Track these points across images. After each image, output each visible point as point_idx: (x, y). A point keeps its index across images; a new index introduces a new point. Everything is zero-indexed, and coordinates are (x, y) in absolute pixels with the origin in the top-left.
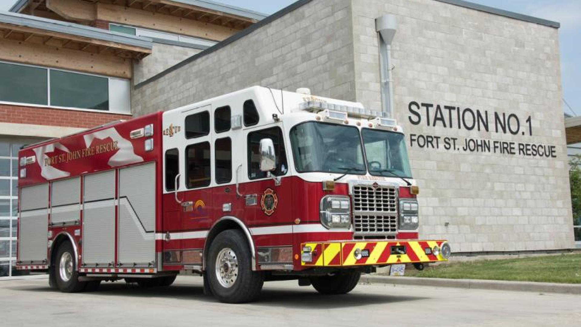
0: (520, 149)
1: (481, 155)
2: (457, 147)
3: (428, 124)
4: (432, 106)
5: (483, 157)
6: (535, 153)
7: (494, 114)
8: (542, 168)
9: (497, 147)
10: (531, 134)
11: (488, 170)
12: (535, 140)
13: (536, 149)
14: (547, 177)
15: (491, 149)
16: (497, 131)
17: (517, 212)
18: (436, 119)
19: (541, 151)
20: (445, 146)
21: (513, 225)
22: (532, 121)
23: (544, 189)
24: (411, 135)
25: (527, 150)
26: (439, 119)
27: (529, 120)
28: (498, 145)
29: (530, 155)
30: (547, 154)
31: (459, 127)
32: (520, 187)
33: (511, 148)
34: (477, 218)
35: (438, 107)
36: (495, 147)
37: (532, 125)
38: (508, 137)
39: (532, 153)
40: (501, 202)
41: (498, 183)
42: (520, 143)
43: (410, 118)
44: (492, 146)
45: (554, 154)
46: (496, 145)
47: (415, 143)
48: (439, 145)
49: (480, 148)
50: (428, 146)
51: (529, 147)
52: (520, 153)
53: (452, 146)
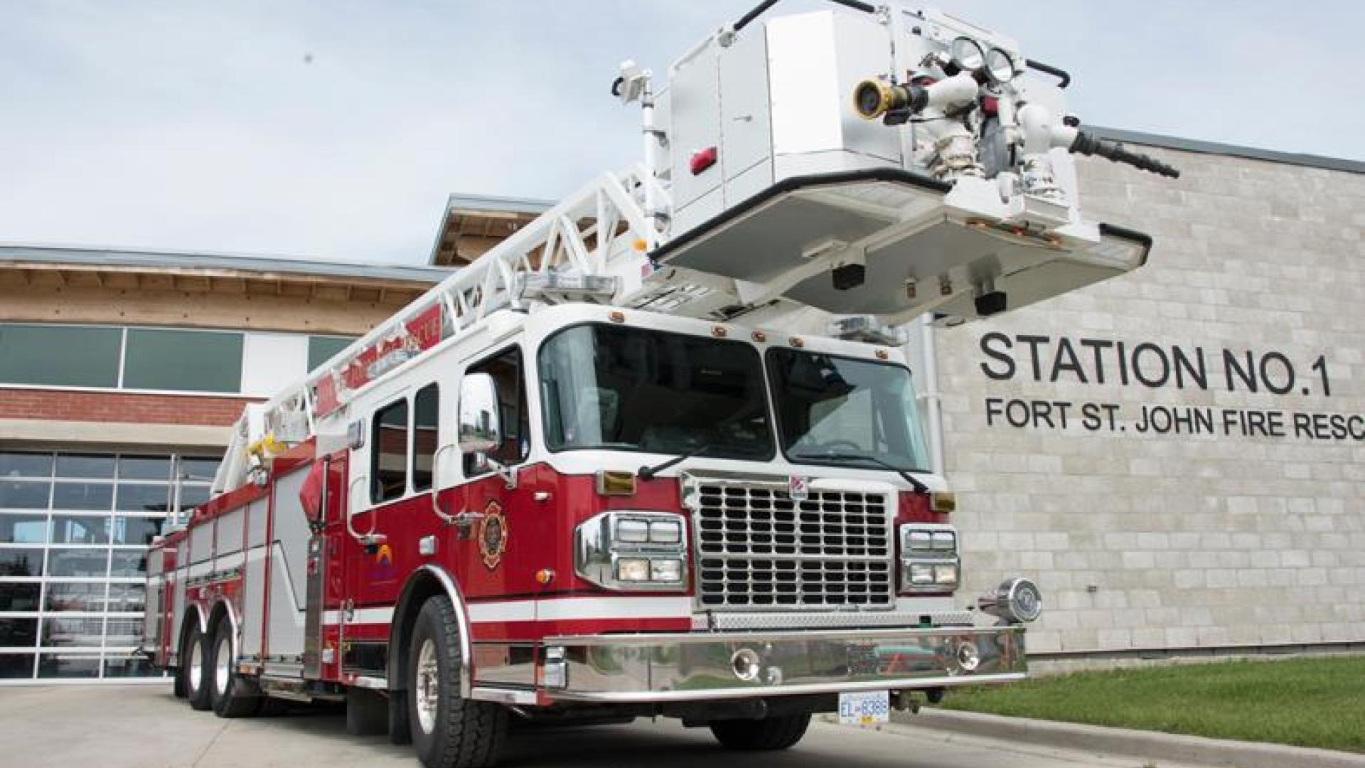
0: (1298, 426)
1: (1187, 439)
2: (1118, 424)
3: (1037, 376)
4: (1045, 340)
5: (1195, 444)
6: (1340, 432)
7: (1221, 352)
9: (1234, 423)
10: (1327, 393)
11: (1207, 472)
12: (1342, 408)
13: (1345, 425)
15: (1215, 428)
16: (1231, 388)
17: (1294, 558)
18: (1058, 366)
19: (1359, 428)
20: (1085, 423)
21: (1283, 588)
22: (1328, 367)
24: (989, 401)
25: (1318, 427)
26: (1066, 367)
28: (1237, 418)
29: (1328, 437)
31: (1125, 381)
32: (1301, 504)
33: (1272, 424)
34: (1177, 575)
35: (1065, 342)
36: (1227, 423)
37: (1329, 374)
38: (1263, 400)
39: (1334, 433)
40: (1249, 540)
41: (1239, 499)
42: (1298, 412)
43: (984, 366)
44: (1218, 419)
46: (1231, 417)
47: (1000, 419)
48: (1068, 421)
49: (1183, 426)
50: (1036, 424)
51: (1321, 421)
52: (1298, 434)
53: (1106, 423)
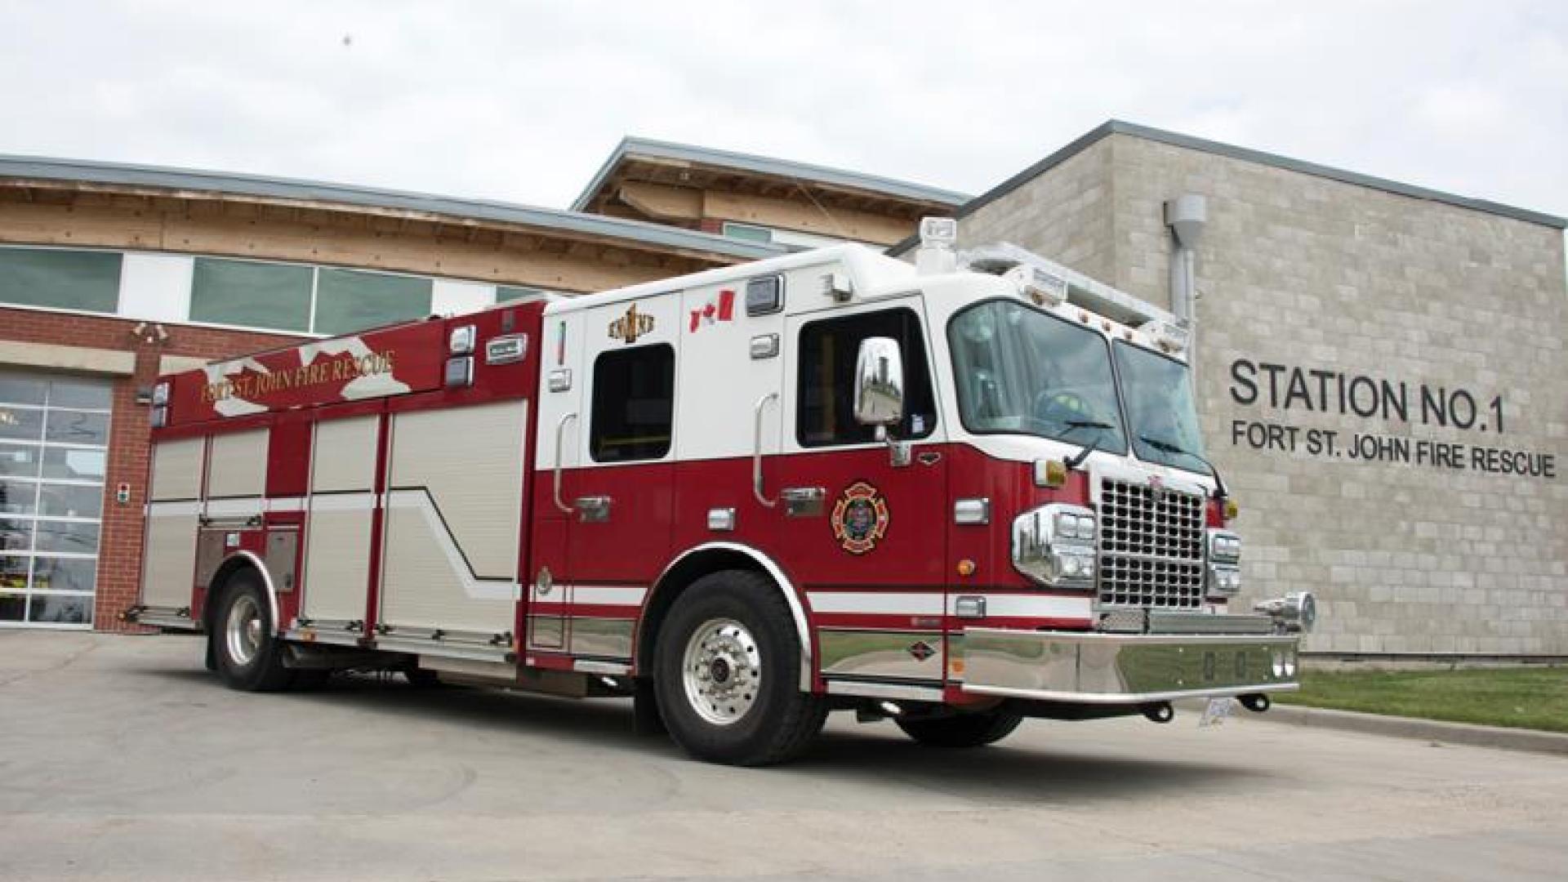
0: (1475, 459)
1: (1388, 466)
2: (1335, 449)
3: (1274, 403)
4: (1282, 369)
5: (1394, 471)
6: (1507, 467)
7: (1420, 388)
8: (1523, 498)
9: (1425, 453)
10: (1500, 429)
11: (1401, 498)
12: (1511, 444)
13: (1511, 460)
14: (1534, 516)
15: (1411, 457)
16: (1425, 420)
17: (1463, 580)
18: (1291, 394)
19: (1522, 464)
20: (1309, 447)
21: (1452, 606)
22: (1503, 406)
23: (1524, 538)
24: (1235, 423)
25: (1491, 460)
26: (1298, 395)
27: (1497, 403)
28: (1426, 448)
29: (1496, 470)
30: (1536, 469)
31: (1343, 410)
32: (1472, 532)
33: (1455, 456)
34: (1372, 589)
35: (1297, 372)
36: (1420, 454)
37: (1503, 413)
38: (1450, 434)
39: (1502, 467)
40: (1429, 560)
41: (1424, 524)
42: (1476, 446)
43: (1234, 391)
44: (1413, 450)
45: (1550, 471)
46: (1423, 448)
47: (1243, 440)
48: (1296, 444)
49: (1386, 454)
50: (1271, 446)
51: (1494, 456)
52: (1474, 466)
53: (1325, 447)
